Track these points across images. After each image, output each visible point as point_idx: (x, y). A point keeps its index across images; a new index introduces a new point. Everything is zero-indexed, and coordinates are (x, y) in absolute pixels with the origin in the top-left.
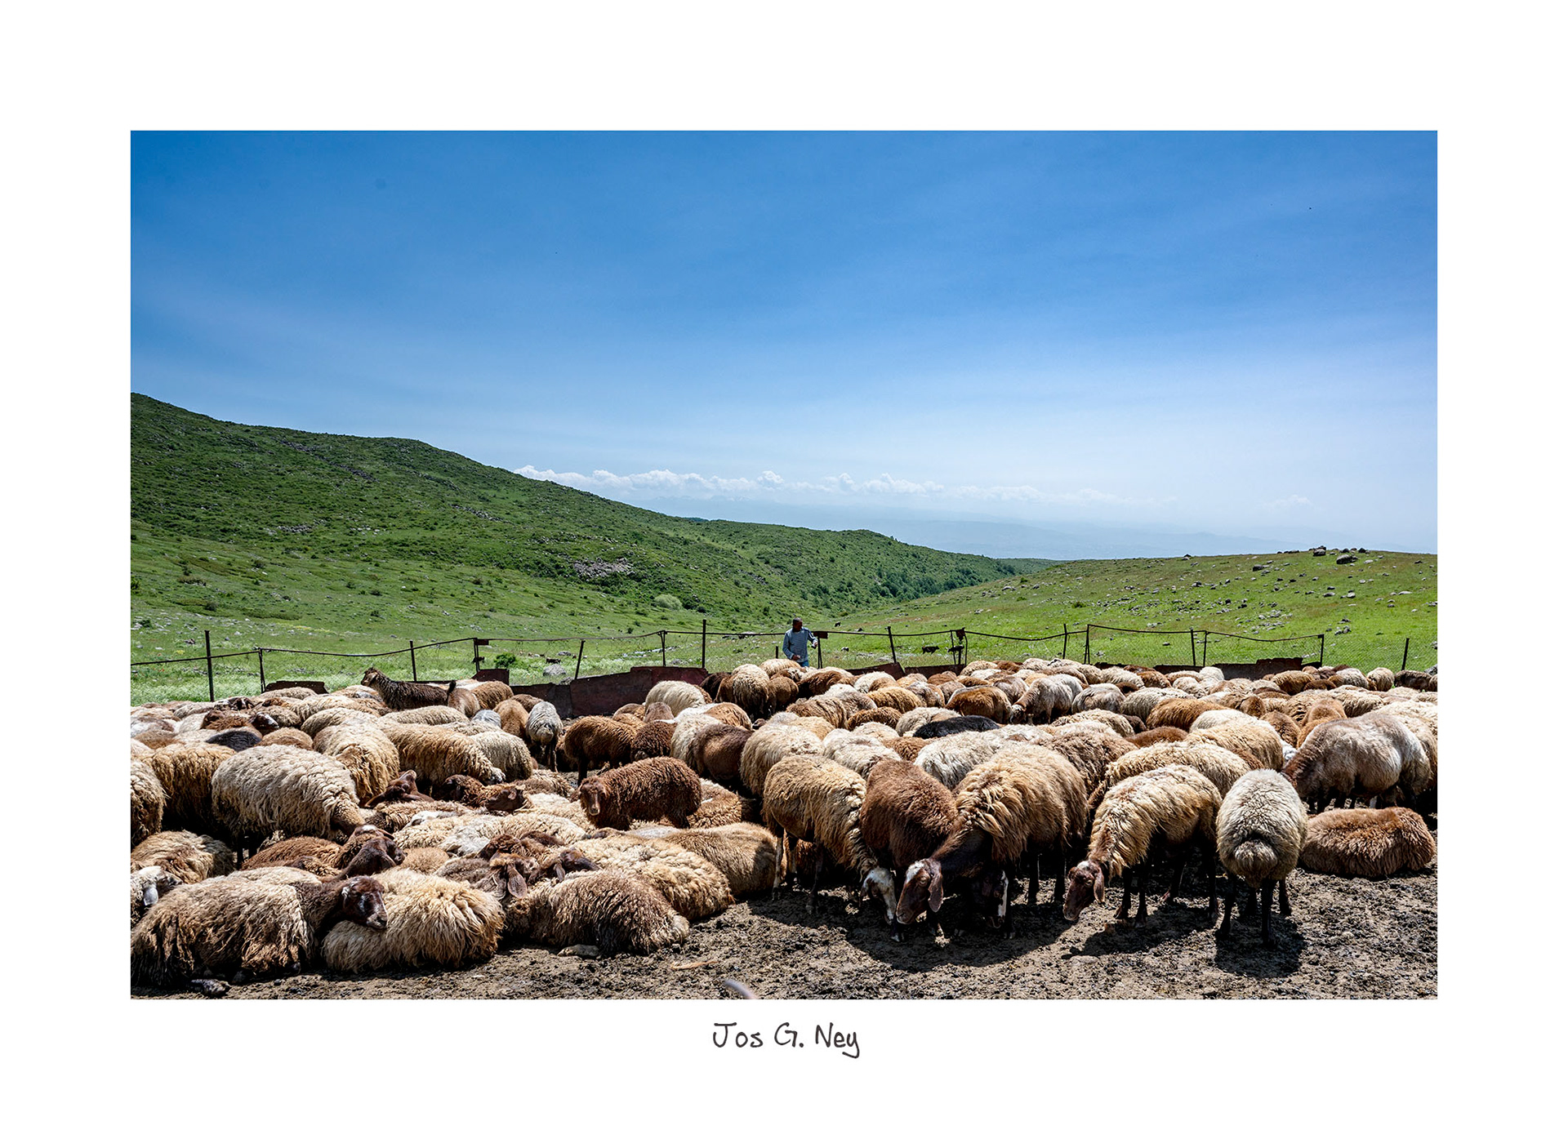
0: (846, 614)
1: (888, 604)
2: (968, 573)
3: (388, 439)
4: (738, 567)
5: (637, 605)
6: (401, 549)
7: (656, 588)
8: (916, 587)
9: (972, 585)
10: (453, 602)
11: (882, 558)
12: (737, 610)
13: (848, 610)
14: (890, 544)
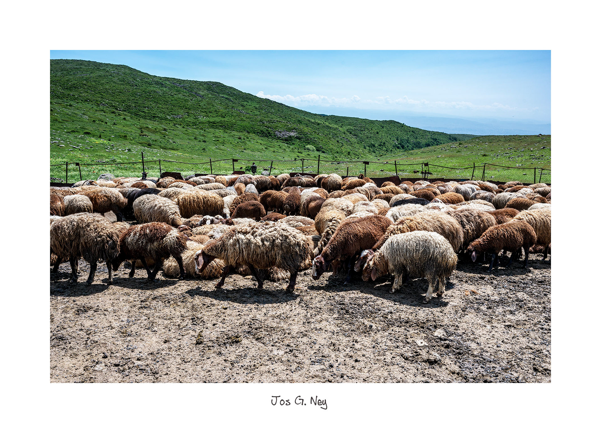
0: (382, 156)
1: (400, 152)
2: (436, 140)
3: (209, 82)
4: (339, 135)
5: (298, 149)
6: (213, 125)
7: (306, 142)
8: (413, 145)
9: (437, 145)
10: (231, 146)
11: (399, 133)
12: (337, 152)
13: (383, 154)
14: (403, 126)
